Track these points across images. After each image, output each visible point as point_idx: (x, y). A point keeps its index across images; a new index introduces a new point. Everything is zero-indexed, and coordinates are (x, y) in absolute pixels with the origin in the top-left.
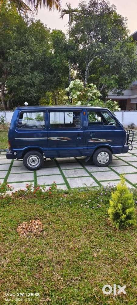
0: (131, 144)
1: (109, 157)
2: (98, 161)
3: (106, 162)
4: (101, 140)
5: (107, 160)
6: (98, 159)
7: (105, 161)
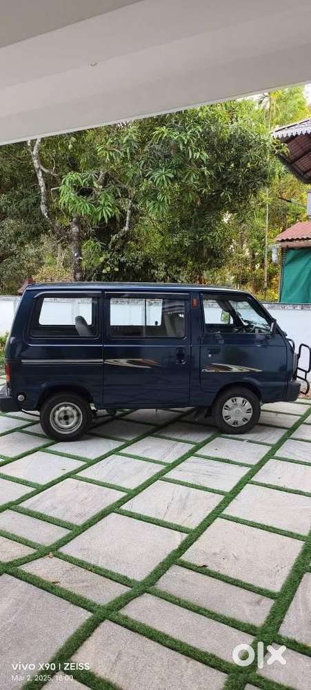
0: (305, 380)
1: (251, 414)
2: (224, 416)
3: (241, 423)
4: (235, 369)
5: (246, 420)
6: (223, 410)
7: (240, 419)
